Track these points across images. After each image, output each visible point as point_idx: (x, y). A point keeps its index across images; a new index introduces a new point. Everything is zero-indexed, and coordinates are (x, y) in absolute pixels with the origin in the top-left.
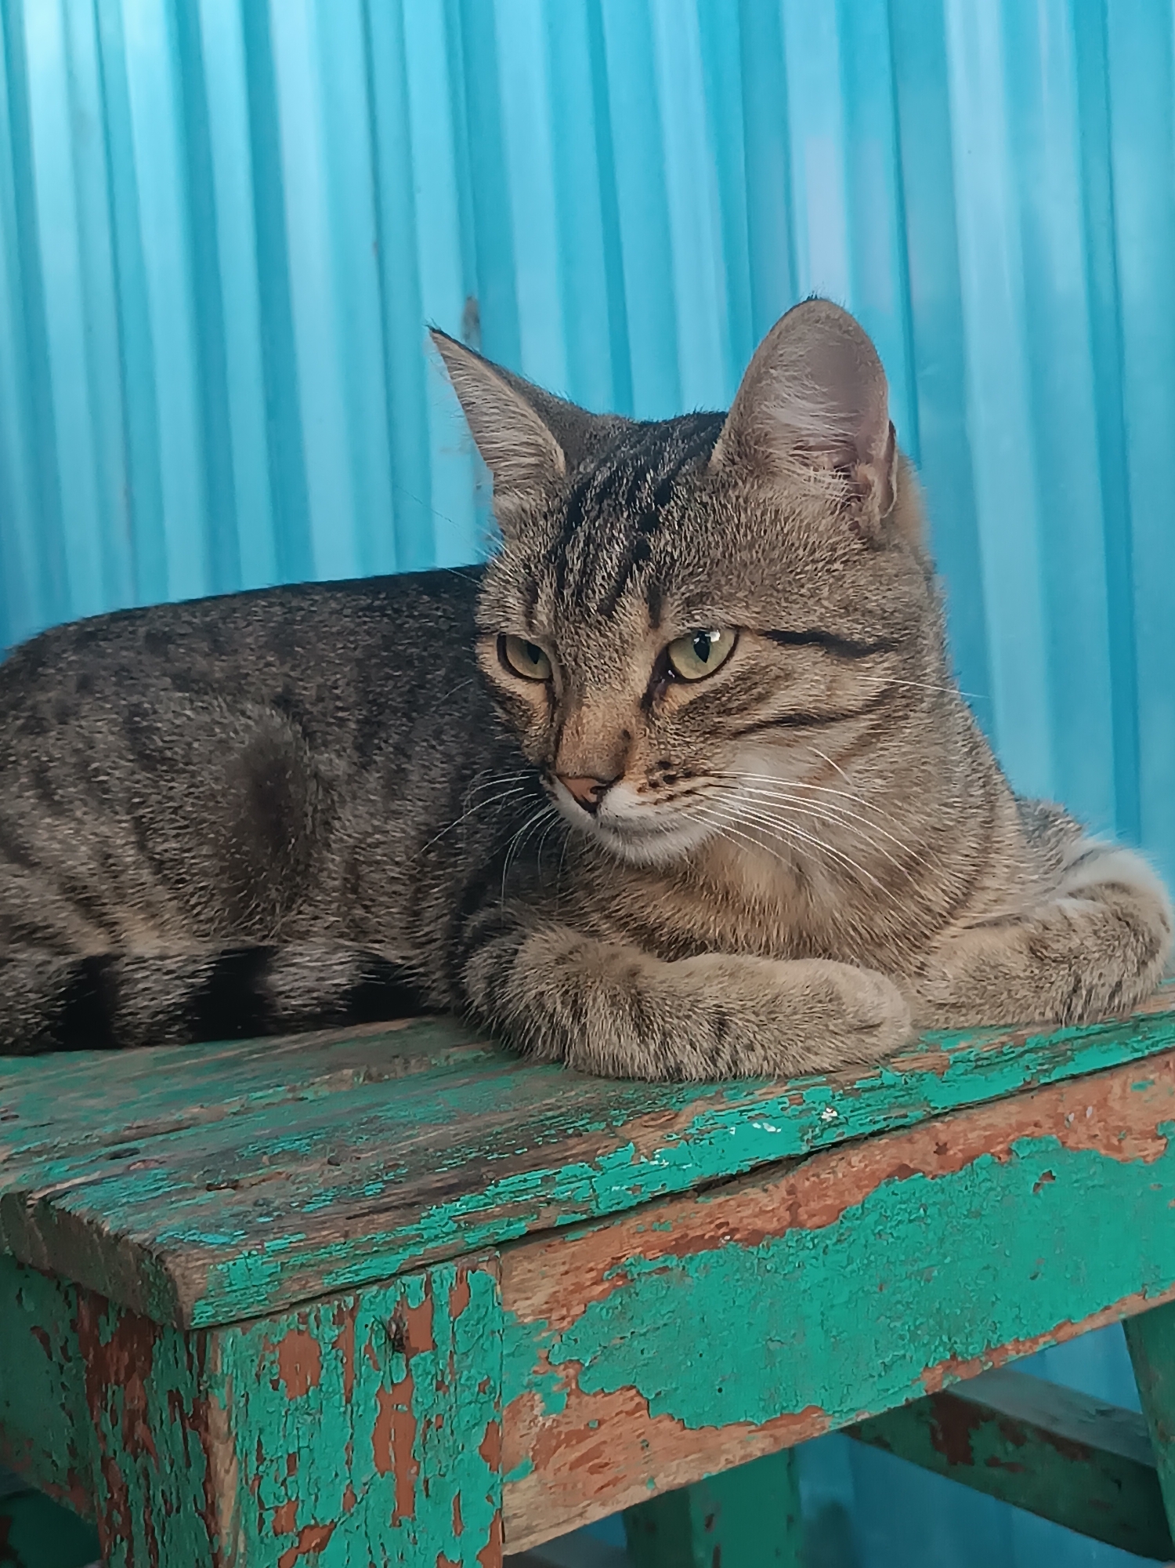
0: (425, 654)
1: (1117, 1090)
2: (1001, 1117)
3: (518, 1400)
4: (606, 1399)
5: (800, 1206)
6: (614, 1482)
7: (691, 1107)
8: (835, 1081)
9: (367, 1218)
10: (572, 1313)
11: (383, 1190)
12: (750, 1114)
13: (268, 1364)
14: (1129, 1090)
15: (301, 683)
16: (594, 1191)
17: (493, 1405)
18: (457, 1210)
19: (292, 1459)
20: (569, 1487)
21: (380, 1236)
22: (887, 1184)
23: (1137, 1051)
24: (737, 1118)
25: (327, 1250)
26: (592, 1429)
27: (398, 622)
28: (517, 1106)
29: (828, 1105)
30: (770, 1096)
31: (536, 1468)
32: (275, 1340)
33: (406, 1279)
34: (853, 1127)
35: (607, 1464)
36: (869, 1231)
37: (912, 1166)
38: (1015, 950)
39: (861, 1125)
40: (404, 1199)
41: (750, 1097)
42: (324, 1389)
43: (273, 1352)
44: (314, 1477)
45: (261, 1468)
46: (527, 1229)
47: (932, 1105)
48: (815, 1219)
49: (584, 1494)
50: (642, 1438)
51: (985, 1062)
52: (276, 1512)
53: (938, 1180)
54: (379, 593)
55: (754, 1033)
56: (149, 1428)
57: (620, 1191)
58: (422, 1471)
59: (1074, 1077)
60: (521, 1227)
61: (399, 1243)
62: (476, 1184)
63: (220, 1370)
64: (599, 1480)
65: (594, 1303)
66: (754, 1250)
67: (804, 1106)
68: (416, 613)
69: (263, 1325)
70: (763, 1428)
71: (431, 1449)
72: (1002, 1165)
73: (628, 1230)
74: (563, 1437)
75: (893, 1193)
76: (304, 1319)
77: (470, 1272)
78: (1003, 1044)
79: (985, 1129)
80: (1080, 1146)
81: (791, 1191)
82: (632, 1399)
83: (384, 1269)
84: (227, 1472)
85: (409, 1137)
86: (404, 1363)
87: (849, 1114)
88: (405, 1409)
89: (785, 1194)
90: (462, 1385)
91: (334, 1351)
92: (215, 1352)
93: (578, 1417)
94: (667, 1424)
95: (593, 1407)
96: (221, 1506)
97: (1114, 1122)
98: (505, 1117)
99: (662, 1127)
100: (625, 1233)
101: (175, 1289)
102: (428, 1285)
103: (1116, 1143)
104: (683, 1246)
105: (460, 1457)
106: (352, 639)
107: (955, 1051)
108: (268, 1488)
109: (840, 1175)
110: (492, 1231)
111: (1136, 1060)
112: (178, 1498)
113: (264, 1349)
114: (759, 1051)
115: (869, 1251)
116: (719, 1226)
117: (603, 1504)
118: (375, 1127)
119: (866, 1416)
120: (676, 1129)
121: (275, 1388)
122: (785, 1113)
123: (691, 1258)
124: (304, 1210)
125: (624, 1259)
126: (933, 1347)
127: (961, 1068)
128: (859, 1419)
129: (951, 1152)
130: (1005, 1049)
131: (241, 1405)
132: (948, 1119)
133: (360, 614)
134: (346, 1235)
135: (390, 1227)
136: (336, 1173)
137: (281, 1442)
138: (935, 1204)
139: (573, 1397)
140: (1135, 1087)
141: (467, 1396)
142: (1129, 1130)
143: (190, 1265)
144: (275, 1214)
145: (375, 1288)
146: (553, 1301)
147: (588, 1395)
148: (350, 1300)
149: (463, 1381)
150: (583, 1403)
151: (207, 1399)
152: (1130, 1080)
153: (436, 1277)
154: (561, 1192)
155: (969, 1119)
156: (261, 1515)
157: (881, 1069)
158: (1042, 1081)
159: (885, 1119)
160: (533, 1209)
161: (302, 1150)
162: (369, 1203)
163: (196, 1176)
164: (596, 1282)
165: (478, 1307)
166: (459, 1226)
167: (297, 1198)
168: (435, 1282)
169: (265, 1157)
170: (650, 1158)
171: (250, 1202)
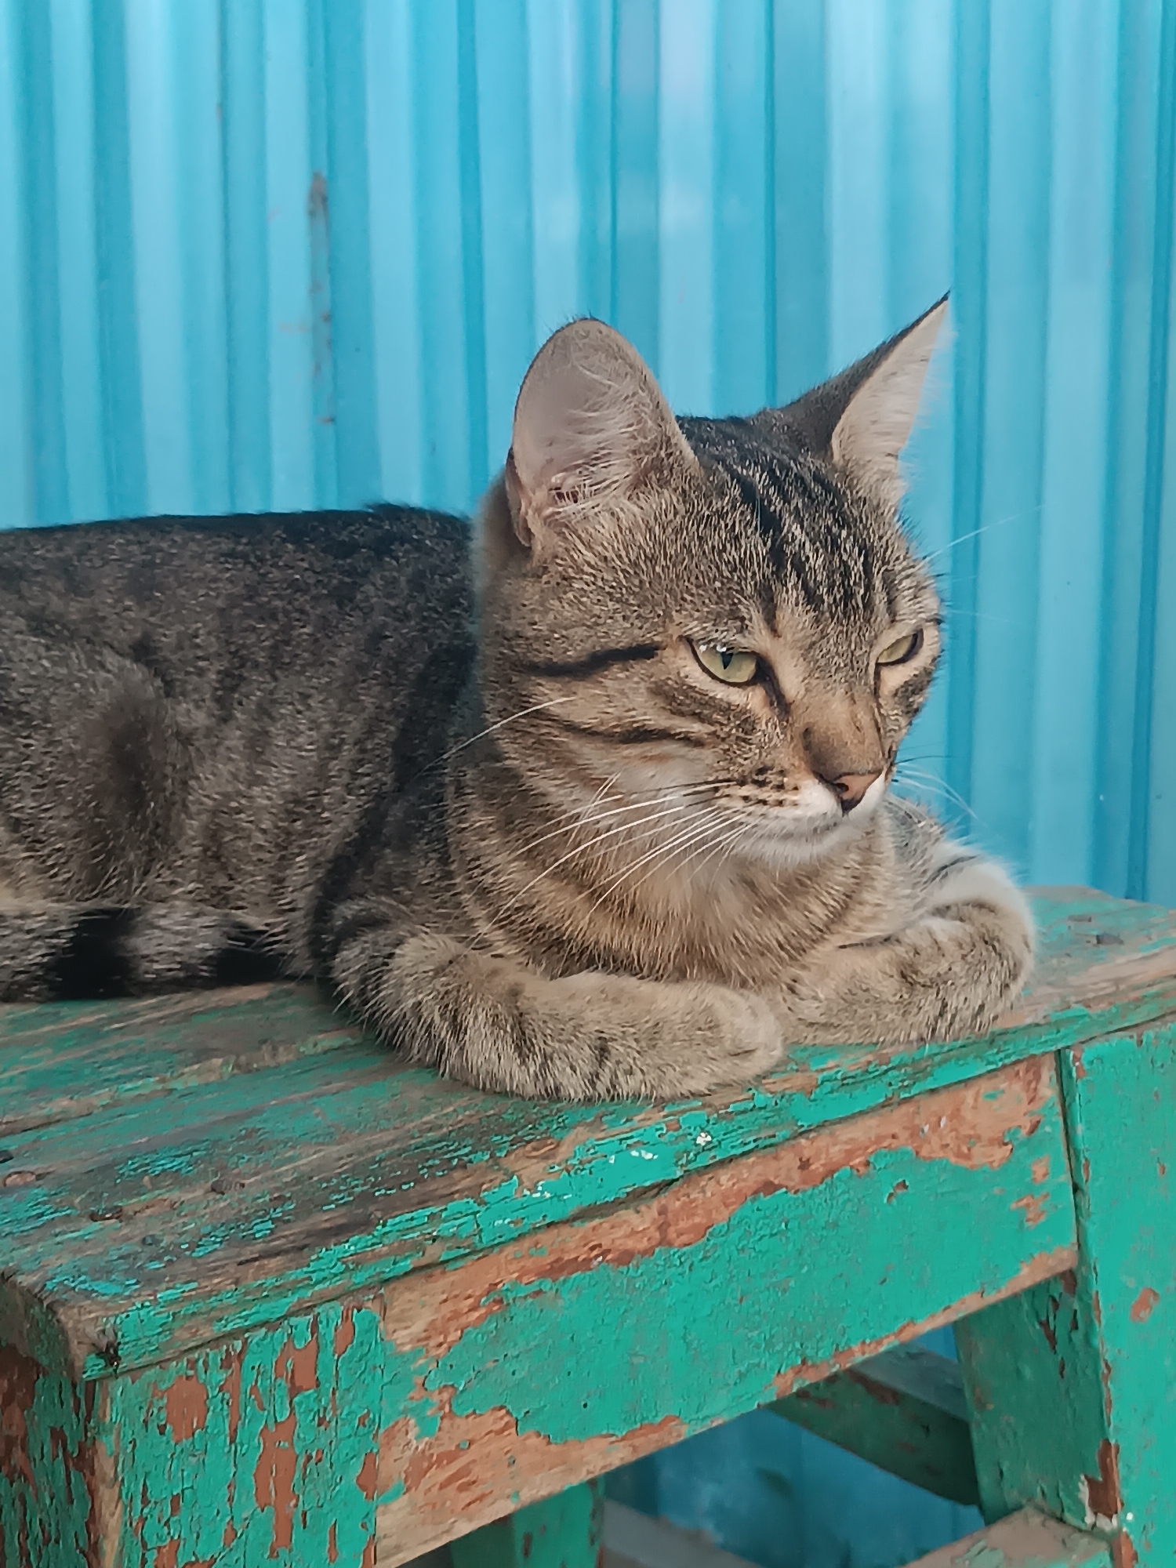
0: (289, 607)
1: (970, 1101)
2: (859, 1132)
3: (393, 1427)
4: (478, 1420)
5: (670, 1225)
6: (481, 1498)
7: (572, 1134)
8: (710, 1106)
9: (257, 1263)
10: (449, 1340)
11: (272, 1231)
12: (629, 1142)
13: (156, 1411)
14: (980, 1099)
15: (161, 630)
16: (478, 1225)
17: (371, 1437)
18: (346, 1252)
19: (176, 1501)
20: (438, 1507)
21: (270, 1281)
22: (754, 1200)
23: (989, 1063)
24: (616, 1146)
25: (219, 1298)
26: (463, 1450)
27: (262, 571)
28: (397, 1123)
29: (703, 1130)
30: (649, 1122)
31: (408, 1490)
32: (164, 1387)
33: (293, 1320)
34: (725, 1150)
35: (474, 1482)
36: (733, 1248)
37: (776, 1182)
38: (885, 973)
39: (733, 1147)
40: (293, 1242)
41: (628, 1124)
42: (209, 1430)
43: (162, 1398)
44: (196, 1515)
45: (146, 1511)
46: (411, 1267)
47: (799, 1124)
48: (682, 1238)
49: (452, 1511)
50: (509, 1455)
51: (850, 1081)
52: (159, 1552)
53: (800, 1195)
54: (242, 537)
55: (634, 1059)
56: (29, 1457)
57: (503, 1224)
58: (300, 1503)
59: (933, 1091)
60: (407, 1264)
61: (288, 1287)
62: (364, 1225)
63: (108, 1418)
64: (467, 1497)
65: (469, 1329)
66: (624, 1269)
67: (681, 1132)
68: (281, 564)
69: (150, 1373)
70: (623, 1439)
71: (311, 1482)
72: (860, 1177)
73: (506, 1257)
74: (435, 1458)
75: (758, 1209)
76: (192, 1364)
77: (355, 1311)
78: (869, 1063)
79: (846, 1143)
80: (933, 1155)
81: (662, 1212)
82: (502, 1418)
83: (273, 1313)
84: (113, 1515)
85: (291, 1160)
86: (288, 1402)
87: (722, 1137)
88: (287, 1444)
89: (656, 1214)
90: (342, 1419)
91: (221, 1394)
92: (104, 1400)
93: (450, 1438)
94: (534, 1441)
95: (464, 1428)
96: (105, 1547)
97: (965, 1131)
98: (388, 1137)
99: (545, 1157)
100: (503, 1261)
101: (67, 1342)
102: (314, 1327)
103: (966, 1151)
104: (558, 1269)
105: (338, 1488)
106: (213, 586)
107: (823, 1070)
108: (151, 1530)
109: (709, 1194)
110: (378, 1270)
111: (989, 1072)
112: (58, 1530)
113: (153, 1396)
114: (639, 1076)
115: (732, 1266)
116: (592, 1249)
117: (470, 1520)
118: (255, 1143)
119: (720, 1422)
120: (558, 1160)
121: (162, 1433)
122: (662, 1139)
123: (565, 1281)
124: (194, 1255)
125: (501, 1285)
126: (786, 1354)
127: (828, 1086)
128: (714, 1425)
129: (813, 1167)
130: (871, 1068)
131: (129, 1451)
132: (812, 1135)
133: (222, 559)
134: (237, 1282)
135: (280, 1272)
136: (222, 1204)
137: (166, 1484)
138: (794, 1218)
139: (446, 1421)
140: (987, 1096)
141: (347, 1430)
142: (979, 1138)
143: (83, 1318)
144: (166, 1259)
145: (264, 1330)
146: (431, 1329)
147: (460, 1417)
148: (238, 1344)
149: (343, 1416)
150: (455, 1426)
151: (94, 1444)
152: (982, 1091)
153: (322, 1317)
154: (447, 1228)
155: (832, 1134)
156: (143, 1555)
157: (753, 1091)
158: (902, 1096)
159: (755, 1141)
160: (418, 1247)
161: (184, 1171)
162: (260, 1246)
163: (78, 1200)
164: (474, 1308)
165: (362, 1344)
166: (347, 1267)
167: (186, 1238)
168: (321, 1322)
169: (146, 1178)
170: (533, 1189)
171: (138, 1239)
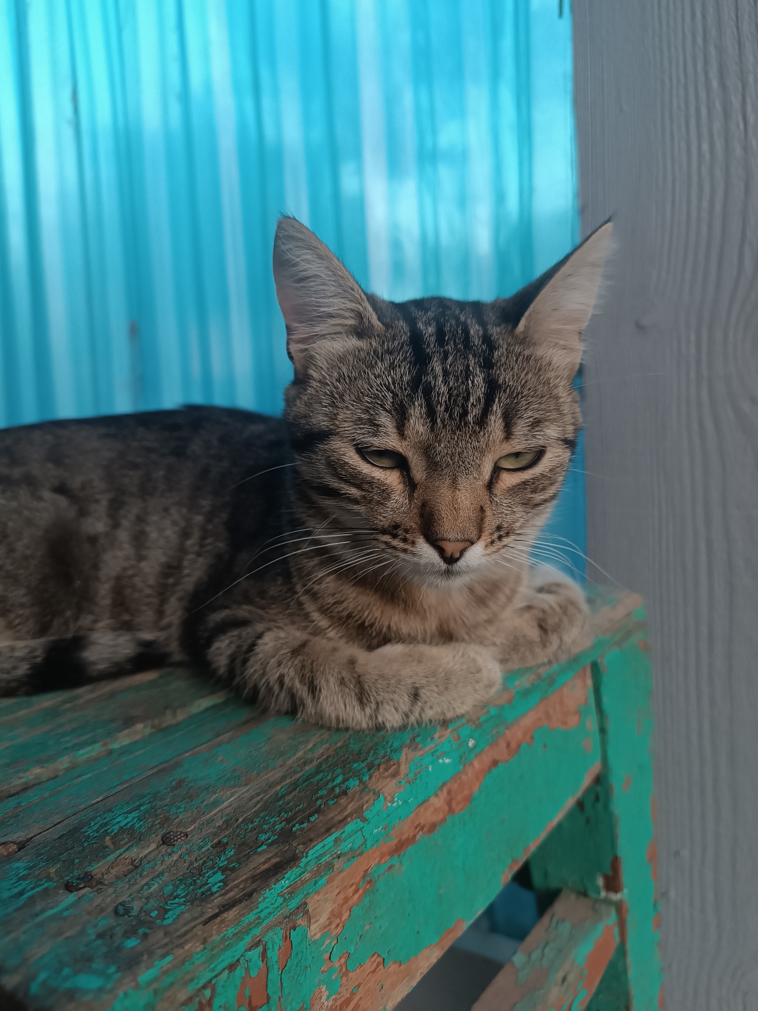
1: (565, 692)
2: (528, 720)
3: (313, 997)
4: (362, 969)
5: (453, 800)
7: (404, 755)
8: (471, 720)
9: (219, 918)
10: (343, 920)
11: (224, 882)
12: (437, 754)
14: (569, 691)
16: (364, 838)
18: (283, 887)
21: (231, 931)
22: (489, 773)
24: (430, 758)
25: (191, 961)
26: (354, 994)
28: (280, 761)
29: (470, 737)
30: (444, 738)
33: (249, 956)
34: (480, 746)
37: (498, 759)
38: (532, 626)
39: (483, 744)
40: (244, 889)
41: (433, 741)
46: (325, 882)
48: (459, 806)
50: (379, 984)
53: (508, 763)
55: (436, 698)
57: (377, 831)
60: (323, 882)
61: (244, 930)
62: (291, 860)
65: (354, 908)
66: (432, 835)
67: (461, 741)
70: (436, 944)
74: (337, 1007)
75: (491, 777)
77: (292, 931)
79: (523, 728)
80: (554, 726)
81: (449, 792)
82: (375, 961)
83: (233, 956)
85: (215, 804)
87: (478, 739)
89: (446, 795)
93: (347, 989)
94: (393, 968)
95: (354, 978)
97: (564, 709)
98: (278, 774)
99: (393, 776)
102: (264, 954)
104: (400, 847)
109: (470, 775)
110: (305, 893)
115: (482, 816)
116: (416, 827)
118: (185, 792)
119: (480, 913)
120: (402, 776)
123: (404, 854)
124: (164, 922)
125: (370, 869)
126: (505, 859)
129: (512, 745)
132: (512, 726)
134: (205, 941)
135: (237, 920)
136: (175, 857)
138: (507, 777)
139: (344, 978)
142: (569, 712)
145: (225, 973)
146: (332, 916)
147: (352, 971)
148: (208, 992)
150: (349, 979)
152: (569, 686)
153: (269, 944)
154: (345, 847)
155: (518, 724)
157: (488, 706)
159: (492, 737)
160: (330, 866)
161: (137, 826)
162: (218, 901)
163: (53, 870)
164: (356, 891)
165: (297, 954)
166: (285, 899)
167: (153, 903)
168: (269, 949)
169: (108, 838)
170: (392, 802)
171: (110, 909)
